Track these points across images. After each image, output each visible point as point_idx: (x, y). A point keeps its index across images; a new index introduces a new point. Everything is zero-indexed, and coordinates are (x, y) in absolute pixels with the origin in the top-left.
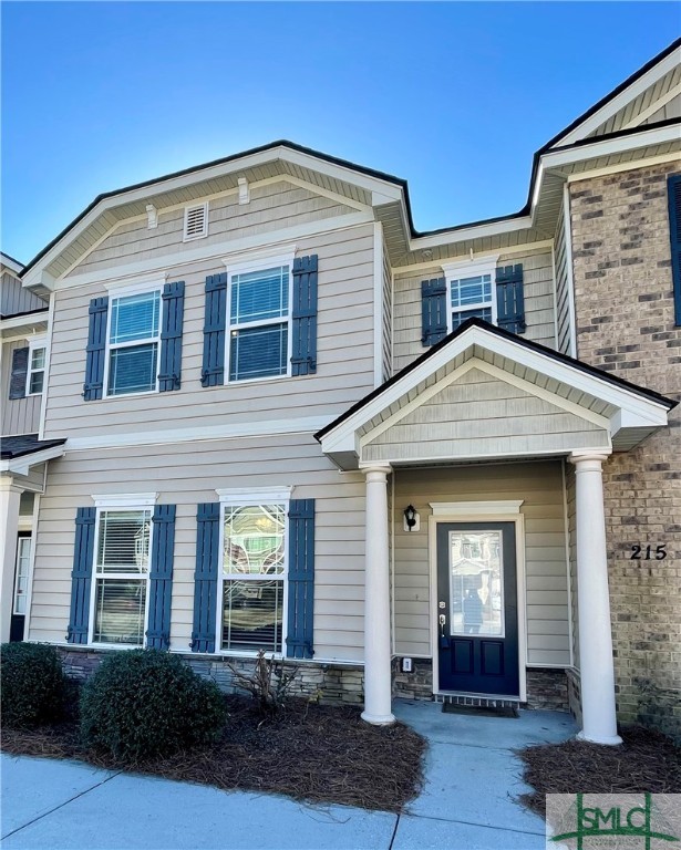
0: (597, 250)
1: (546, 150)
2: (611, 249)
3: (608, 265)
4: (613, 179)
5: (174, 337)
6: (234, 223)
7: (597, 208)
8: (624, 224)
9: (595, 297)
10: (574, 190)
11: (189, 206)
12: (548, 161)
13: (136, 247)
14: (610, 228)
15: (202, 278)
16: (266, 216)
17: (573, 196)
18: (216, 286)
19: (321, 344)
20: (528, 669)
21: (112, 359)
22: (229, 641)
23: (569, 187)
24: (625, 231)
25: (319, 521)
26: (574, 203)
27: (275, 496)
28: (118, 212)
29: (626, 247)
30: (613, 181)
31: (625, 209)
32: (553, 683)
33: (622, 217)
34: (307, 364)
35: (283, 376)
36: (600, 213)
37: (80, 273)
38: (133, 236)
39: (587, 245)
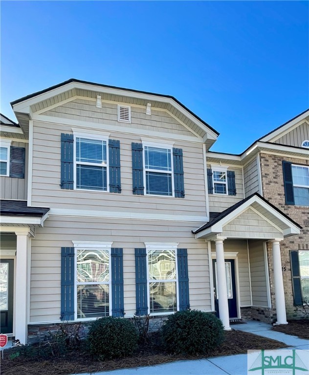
0: (268, 176)
1: (258, 141)
2: (271, 177)
3: (271, 182)
4: (270, 156)
5: (115, 166)
6: (144, 122)
7: (267, 164)
8: (273, 171)
9: (268, 191)
10: (262, 155)
11: (121, 105)
12: (258, 145)
13: (90, 114)
14: (270, 170)
15: (130, 142)
16: (159, 125)
17: (261, 157)
18: (137, 149)
19: (186, 187)
20: (241, 308)
21: (78, 169)
22: (153, 309)
23: (260, 154)
24: (274, 173)
25: (189, 257)
26: (262, 160)
27: (171, 247)
28: (79, 91)
29: (274, 178)
30: (271, 156)
31: (273, 166)
32: (247, 311)
33: (273, 168)
34: (181, 193)
35: (171, 196)
36: (268, 165)
37: (51, 115)
38: (86, 107)
39: (266, 174)
